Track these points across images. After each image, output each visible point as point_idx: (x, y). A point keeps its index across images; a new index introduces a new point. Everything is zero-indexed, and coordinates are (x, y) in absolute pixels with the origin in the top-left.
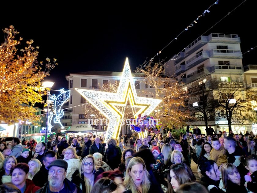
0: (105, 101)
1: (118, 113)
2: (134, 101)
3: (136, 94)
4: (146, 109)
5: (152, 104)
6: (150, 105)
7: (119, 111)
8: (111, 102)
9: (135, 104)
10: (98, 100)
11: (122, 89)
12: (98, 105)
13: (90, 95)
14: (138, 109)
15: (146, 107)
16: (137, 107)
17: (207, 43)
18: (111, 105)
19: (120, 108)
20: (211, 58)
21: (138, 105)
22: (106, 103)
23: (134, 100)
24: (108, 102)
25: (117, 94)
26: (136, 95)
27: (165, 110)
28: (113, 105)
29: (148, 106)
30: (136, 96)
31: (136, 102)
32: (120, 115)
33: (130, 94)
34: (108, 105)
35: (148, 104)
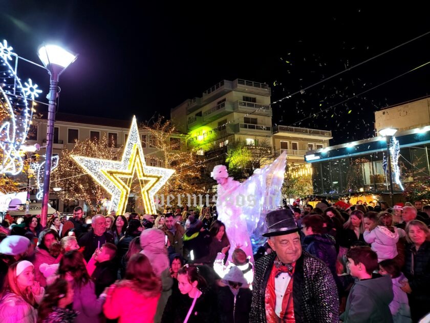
0: (108, 172)
1: (124, 187)
2: (143, 172)
3: (145, 163)
4: (156, 182)
5: (163, 176)
6: (161, 177)
7: (124, 184)
8: (115, 173)
9: (144, 176)
10: (100, 170)
11: (128, 157)
12: (99, 176)
13: (89, 164)
14: (146, 182)
15: (157, 179)
16: (145, 178)
17: (231, 91)
18: (115, 176)
19: (125, 181)
20: (236, 112)
21: (147, 176)
22: (109, 174)
23: (142, 170)
24: (111, 173)
25: (122, 162)
26: (145, 164)
27: (176, 183)
28: (118, 176)
29: (159, 178)
30: (144, 166)
32: (126, 189)
33: (137, 163)
34: (111, 177)
35: (159, 176)
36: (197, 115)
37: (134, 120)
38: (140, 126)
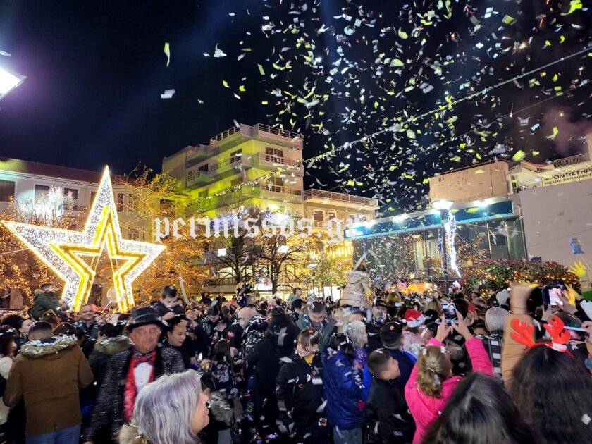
0: (61, 247)
1: (86, 270)
2: (116, 248)
3: (120, 234)
4: (137, 262)
5: (148, 253)
6: (144, 255)
7: (85, 265)
8: (73, 249)
9: (118, 253)
10: (47, 244)
11: (94, 225)
12: (47, 254)
13: (30, 234)
14: (121, 262)
15: (138, 258)
16: (120, 257)
17: (249, 139)
18: (72, 253)
19: (88, 260)
20: (255, 167)
21: (122, 254)
22: (62, 251)
23: (116, 245)
24: (66, 249)
25: (85, 233)
26: (121, 237)
27: (167, 264)
28: (77, 254)
29: (141, 257)
30: (120, 239)
31: (119, 248)
32: (89, 273)
33: (109, 235)
34: (66, 255)
35: (142, 254)
36: (201, 169)
37: (107, 172)
38: (114, 181)
